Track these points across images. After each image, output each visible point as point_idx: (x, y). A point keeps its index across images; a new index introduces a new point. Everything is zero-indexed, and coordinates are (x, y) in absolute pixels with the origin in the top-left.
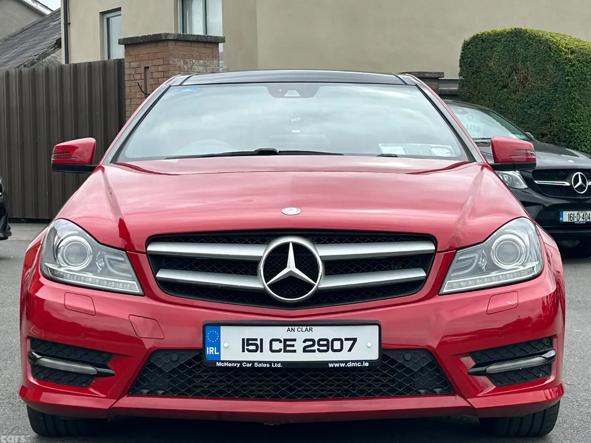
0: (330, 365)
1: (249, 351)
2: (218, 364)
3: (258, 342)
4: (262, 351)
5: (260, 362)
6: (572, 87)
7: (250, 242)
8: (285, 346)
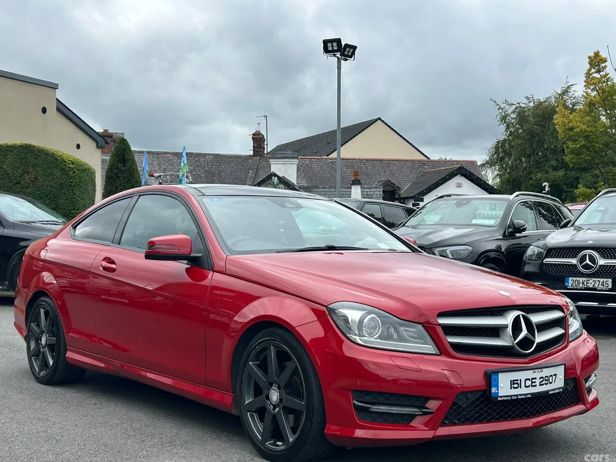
0: (550, 393)
1: (514, 388)
2: (499, 399)
3: (519, 382)
4: (521, 388)
5: (520, 395)
6: (75, 186)
7: (498, 314)
8: (532, 382)
